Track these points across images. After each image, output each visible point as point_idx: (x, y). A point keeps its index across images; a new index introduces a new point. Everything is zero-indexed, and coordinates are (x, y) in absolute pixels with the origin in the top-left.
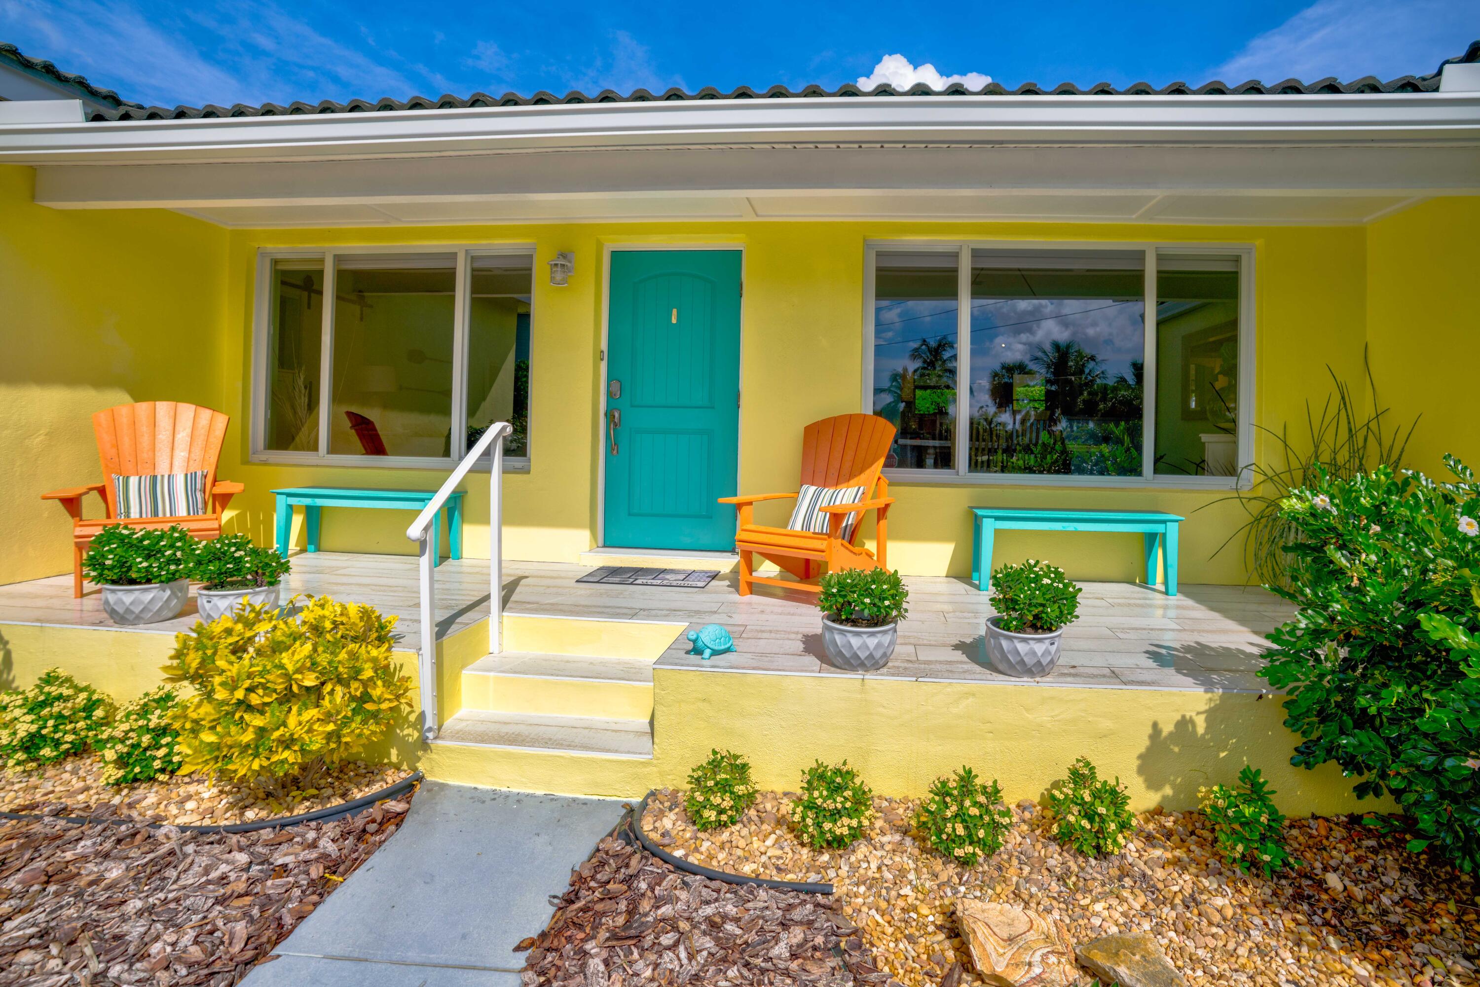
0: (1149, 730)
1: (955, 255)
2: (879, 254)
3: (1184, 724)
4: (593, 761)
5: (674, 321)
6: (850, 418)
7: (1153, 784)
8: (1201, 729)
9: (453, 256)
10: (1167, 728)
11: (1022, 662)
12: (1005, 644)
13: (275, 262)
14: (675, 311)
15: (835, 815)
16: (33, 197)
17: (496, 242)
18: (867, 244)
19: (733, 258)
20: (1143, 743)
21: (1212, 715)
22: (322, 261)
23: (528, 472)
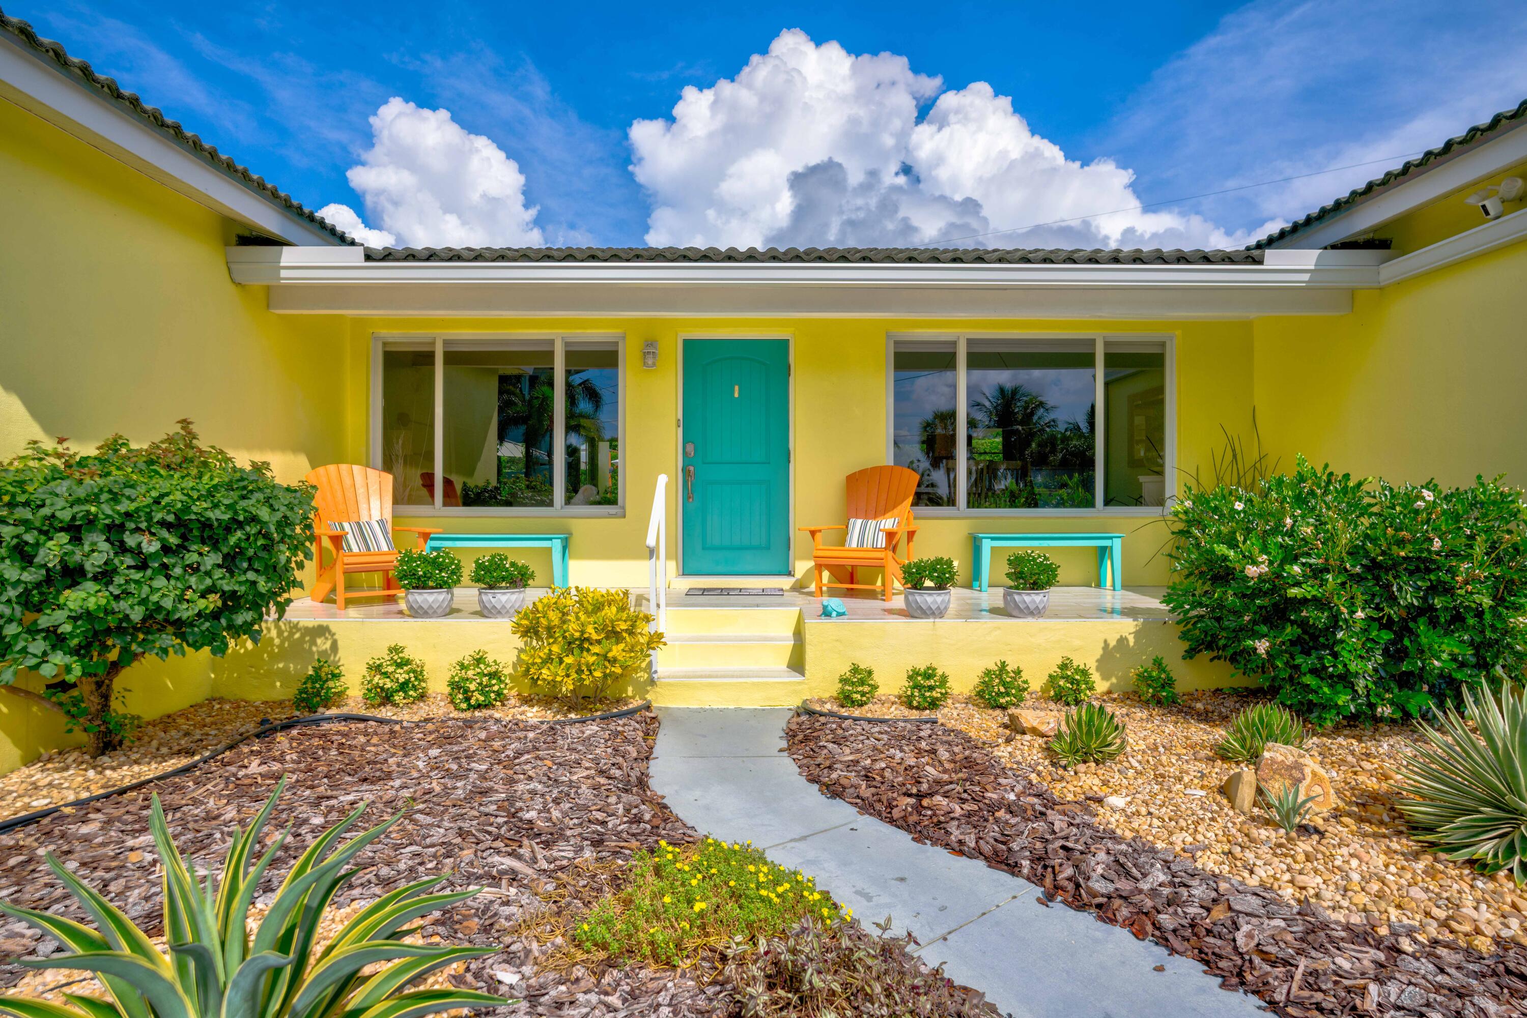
0: (1102, 645)
1: (954, 343)
2: (896, 343)
3: (1122, 640)
4: (767, 684)
5: (736, 395)
6: (881, 469)
7: (1105, 677)
8: (1131, 643)
9: (552, 342)
10: (1112, 643)
11: (1028, 607)
12: (1017, 597)
13: (385, 344)
14: (737, 388)
15: (931, 688)
16: (268, 306)
17: (589, 331)
18: (888, 336)
19: (783, 345)
20: (1099, 652)
21: (1137, 634)
22: (433, 343)
23: (624, 516)
